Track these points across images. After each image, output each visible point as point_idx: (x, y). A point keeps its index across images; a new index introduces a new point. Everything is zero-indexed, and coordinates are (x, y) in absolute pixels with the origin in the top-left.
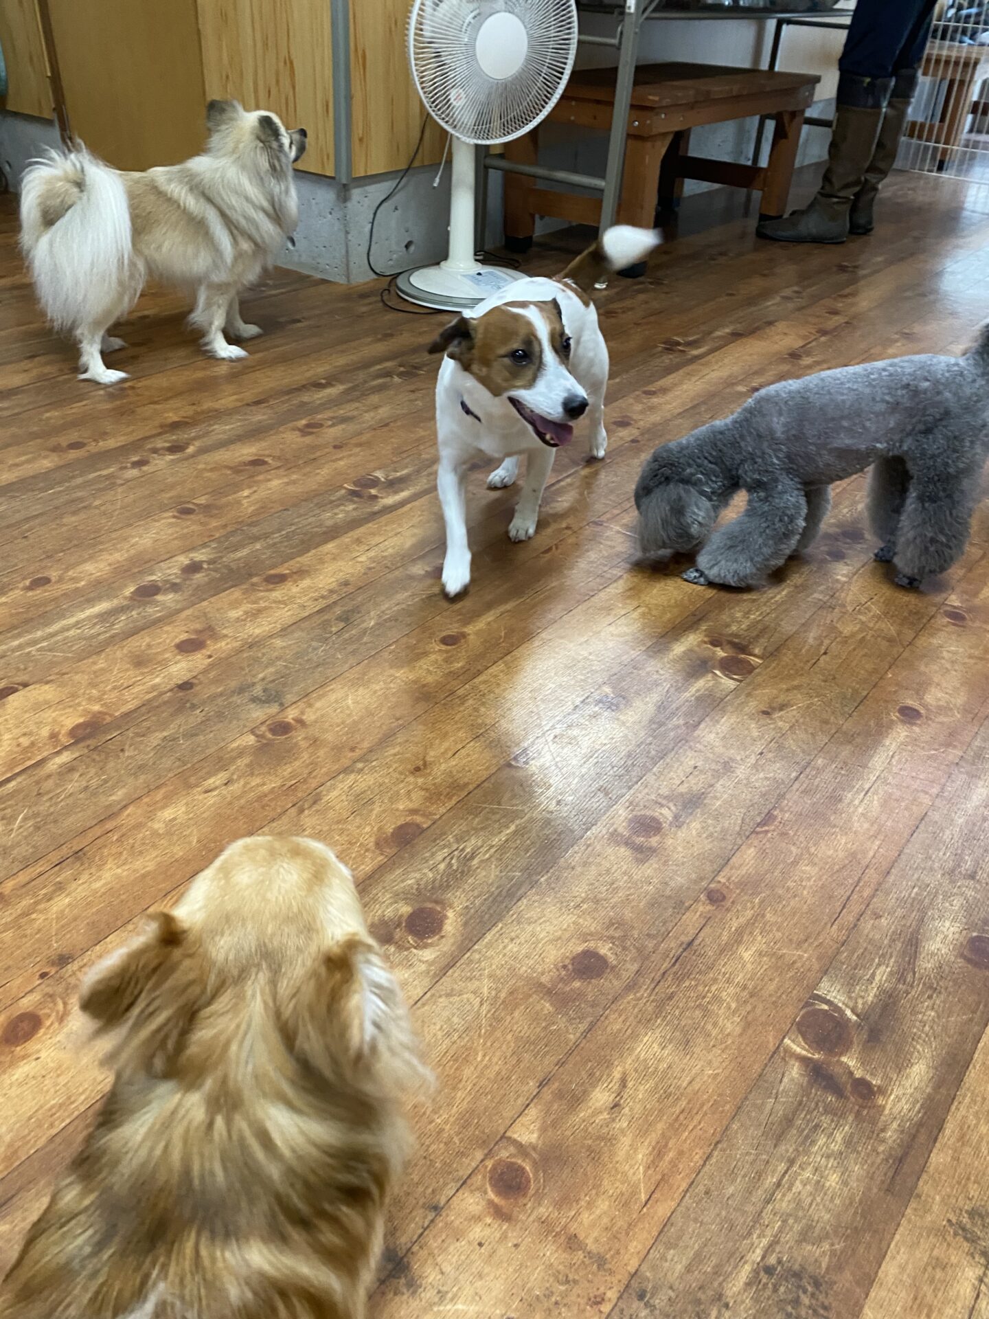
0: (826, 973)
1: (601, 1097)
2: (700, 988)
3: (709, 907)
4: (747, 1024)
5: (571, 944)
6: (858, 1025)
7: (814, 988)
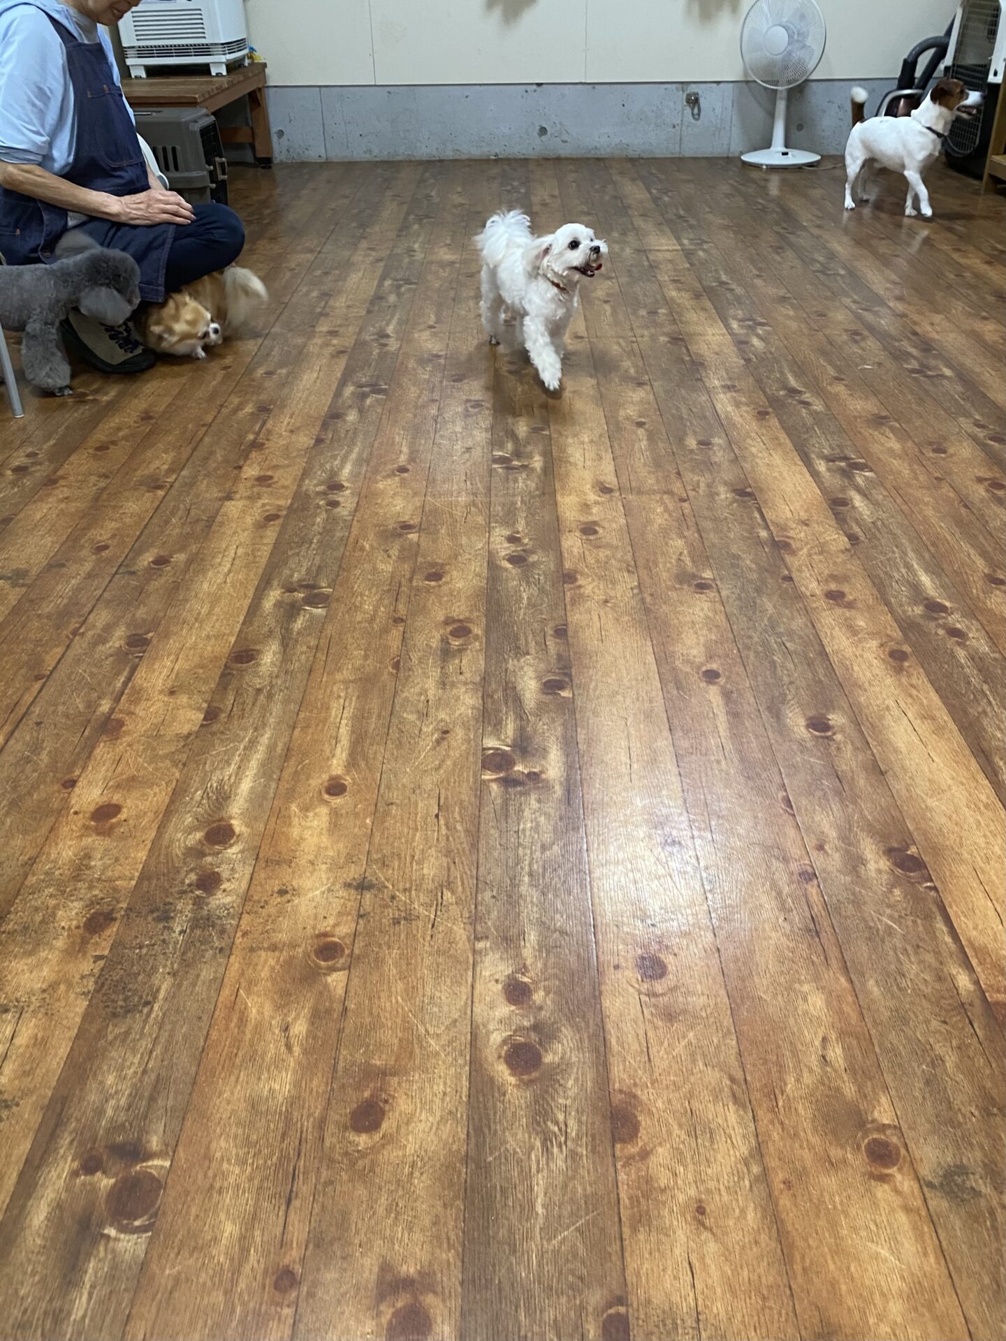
0: (143, 1265)
1: (300, 1028)
2: (261, 1162)
3: (285, 1262)
4: (208, 1157)
5: (394, 1125)
6: (101, 1225)
7: (151, 1238)
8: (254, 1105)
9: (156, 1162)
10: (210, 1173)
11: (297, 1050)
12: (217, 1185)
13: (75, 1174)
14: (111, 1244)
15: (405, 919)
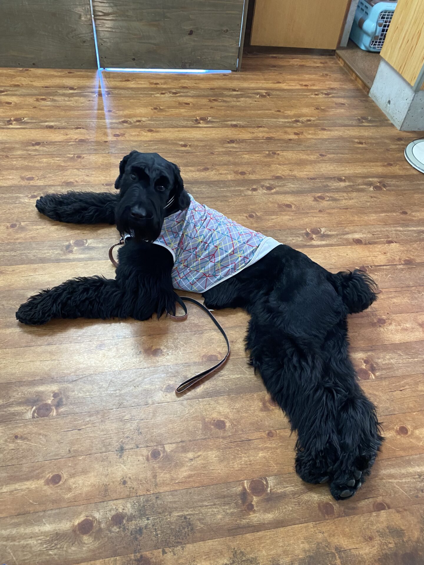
0: (275, 476)
1: (190, 455)
2: (240, 452)
3: (266, 436)
4: (241, 469)
5: (221, 416)
6: (268, 494)
7: (268, 476)
8: (221, 461)
9: (246, 485)
10: (245, 466)
11: (199, 454)
12: (249, 463)
13: (254, 512)
14: (272, 488)
15: (139, 430)
